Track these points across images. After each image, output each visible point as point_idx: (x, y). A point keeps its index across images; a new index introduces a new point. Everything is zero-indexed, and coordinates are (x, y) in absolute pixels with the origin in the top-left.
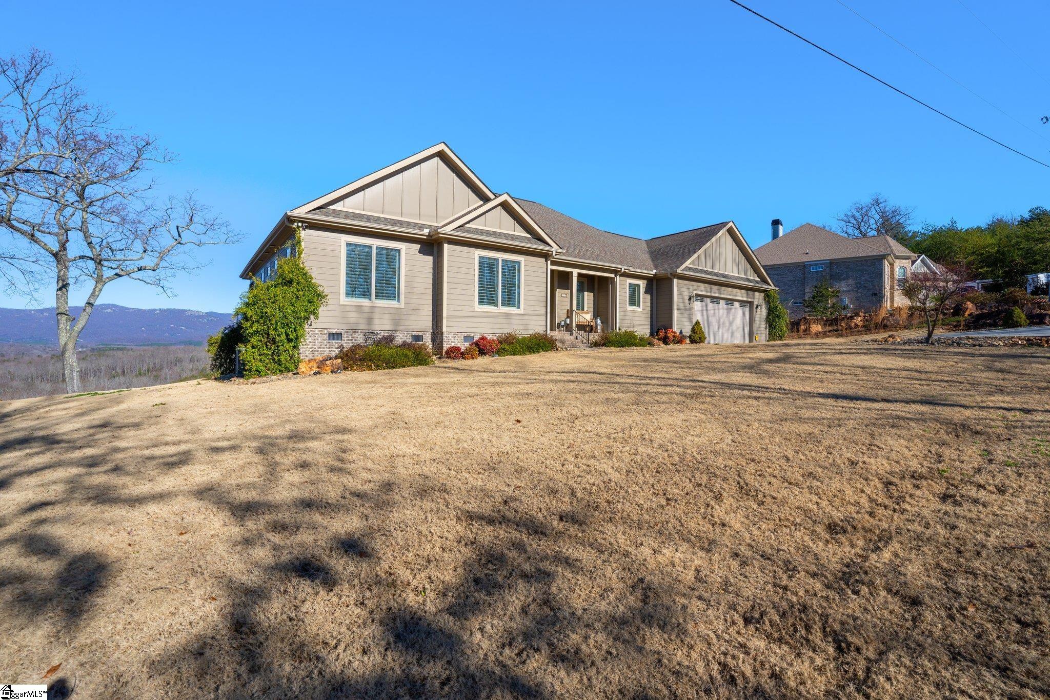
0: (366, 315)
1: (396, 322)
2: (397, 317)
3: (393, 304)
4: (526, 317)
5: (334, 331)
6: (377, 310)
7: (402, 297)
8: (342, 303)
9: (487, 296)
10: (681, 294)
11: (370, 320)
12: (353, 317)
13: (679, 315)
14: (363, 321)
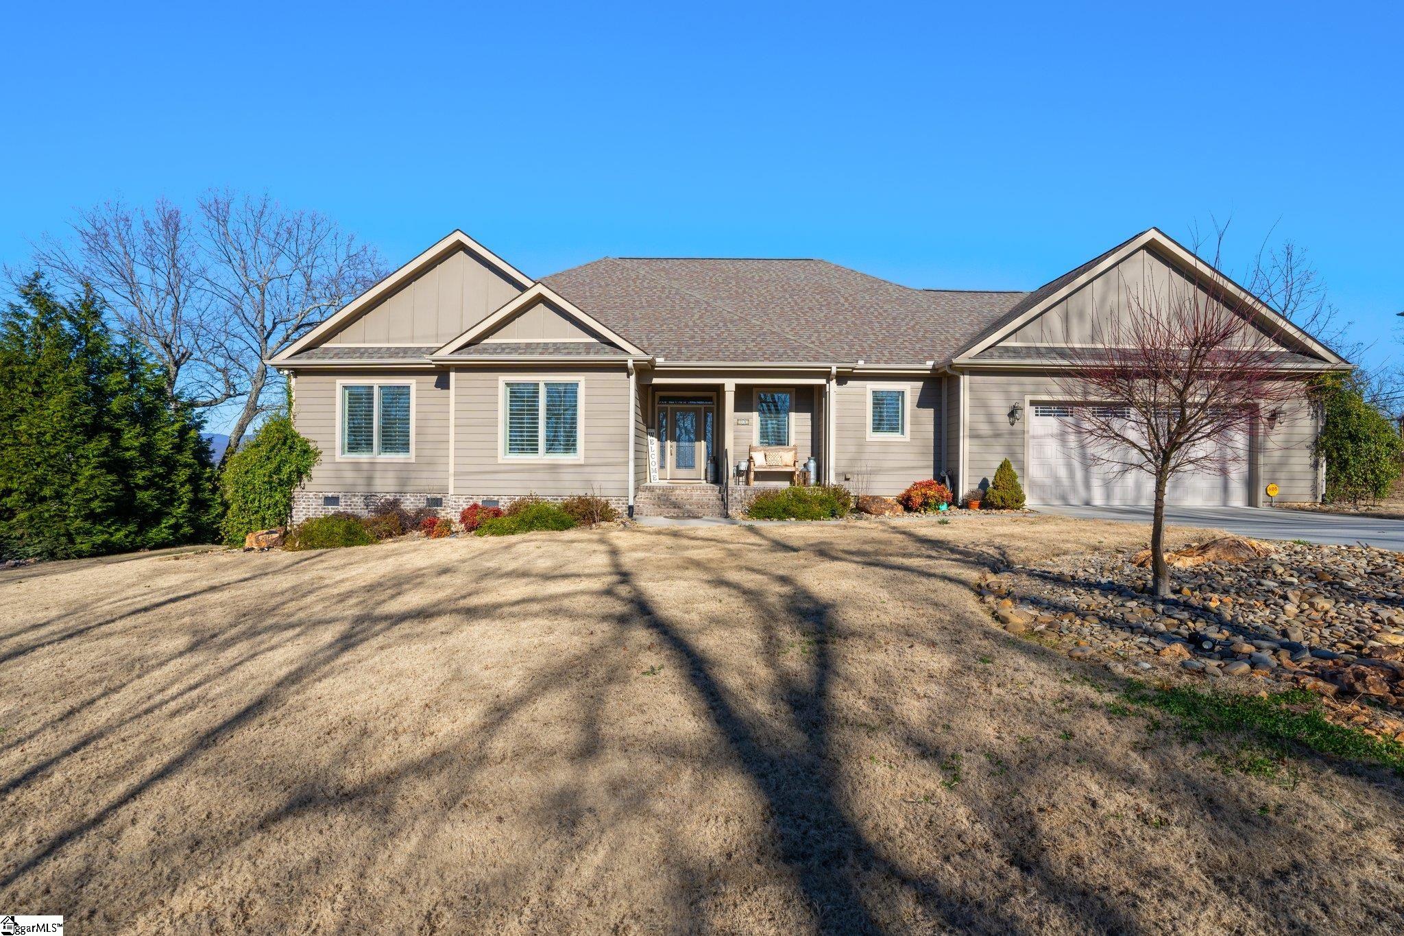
0: (365, 474)
1: (403, 482)
2: (404, 475)
3: (399, 457)
4: (587, 469)
5: (330, 495)
6: (378, 467)
7: (412, 447)
8: (338, 460)
9: (522, 440)
10: (980, 404)
11: (370, 480)
12: (349, 476)
13: (975, 449)
14: (361, 481)
